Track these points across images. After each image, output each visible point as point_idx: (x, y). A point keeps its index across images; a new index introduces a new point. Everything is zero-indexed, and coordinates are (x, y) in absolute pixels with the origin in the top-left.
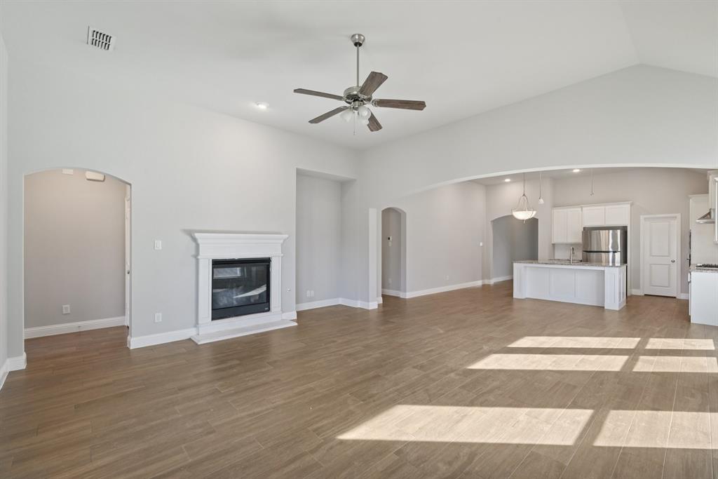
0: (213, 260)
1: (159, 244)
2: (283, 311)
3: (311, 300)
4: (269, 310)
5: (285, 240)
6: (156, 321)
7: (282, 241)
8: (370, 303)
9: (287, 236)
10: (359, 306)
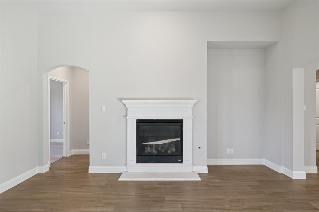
0: (137, 120)
1: (104, 109)
2: (193, 164)
3: (230, 156)
4: (182, 162)
5: (195, 105)
6: (103, 158)
7: (192, 106)
8: (294, 172)
9: (196, 101)
10: (282, 172)
